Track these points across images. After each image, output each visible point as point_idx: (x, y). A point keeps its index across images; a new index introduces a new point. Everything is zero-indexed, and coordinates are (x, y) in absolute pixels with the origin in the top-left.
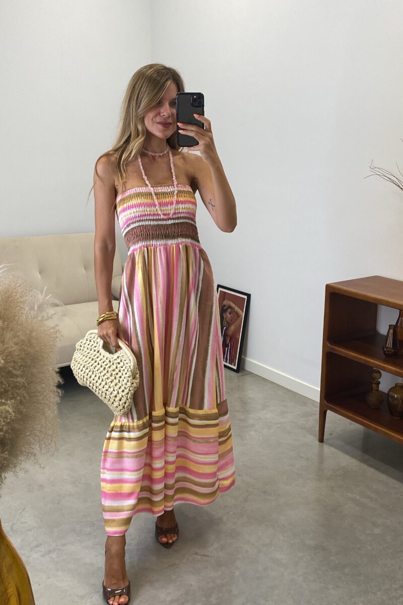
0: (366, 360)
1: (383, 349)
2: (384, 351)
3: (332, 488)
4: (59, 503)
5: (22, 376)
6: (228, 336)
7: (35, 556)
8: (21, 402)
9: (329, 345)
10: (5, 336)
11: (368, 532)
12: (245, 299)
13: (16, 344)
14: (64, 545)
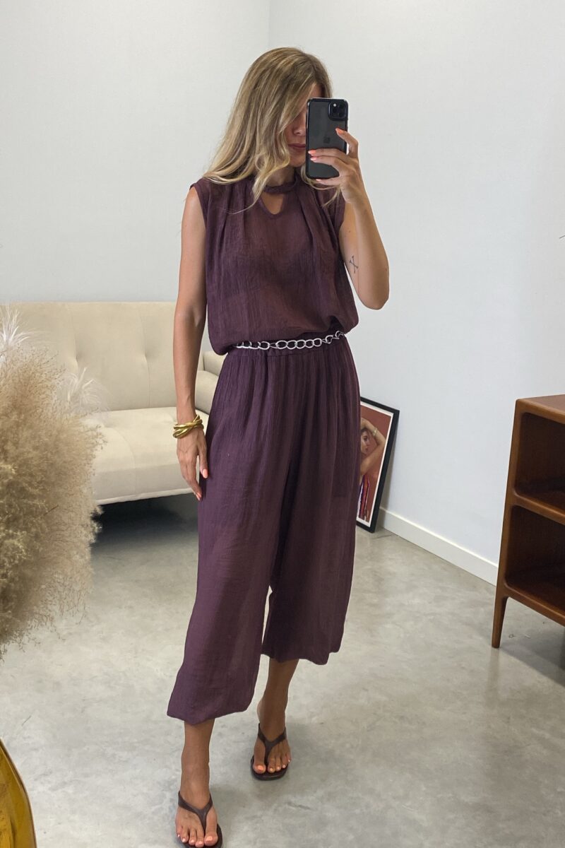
3: (509, 718)
4: (82, 712)
5: (41, 497)
6: (360, 473)
7: (41, 788)
8: (37, 536)
9: (516, 494)
10: (20, 436)
12: (390, 417)
13: (36, 448)
14: (86, 776)
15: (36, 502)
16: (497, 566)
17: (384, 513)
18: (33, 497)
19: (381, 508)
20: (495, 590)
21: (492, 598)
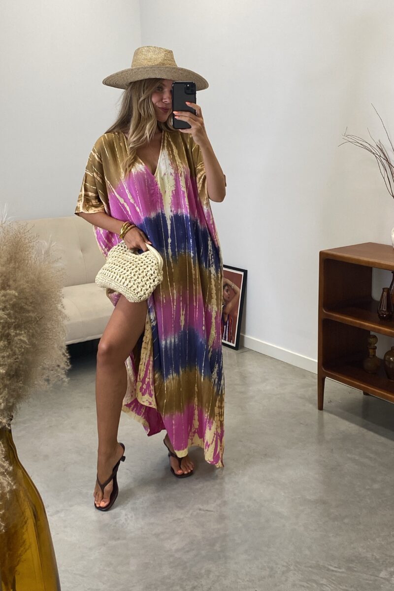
0: (361, 324)
1: (378, 313)
2: (379, 315)
3: (332, 450)
4: (64, 470)
5: (33, 312)
6: (226, 314)
8: (33, 336)
9: (324, 311)
10: (17, 275)
11: (367, 487)
12: (242, 275)
13: (27, 282)
14: (71, 506)
15: (31, 314)
16: (317, 361)
17: (243, 337)
18: (28, 311)
19: (241, 334)
20: (317, 377)
21: (316, 381)
